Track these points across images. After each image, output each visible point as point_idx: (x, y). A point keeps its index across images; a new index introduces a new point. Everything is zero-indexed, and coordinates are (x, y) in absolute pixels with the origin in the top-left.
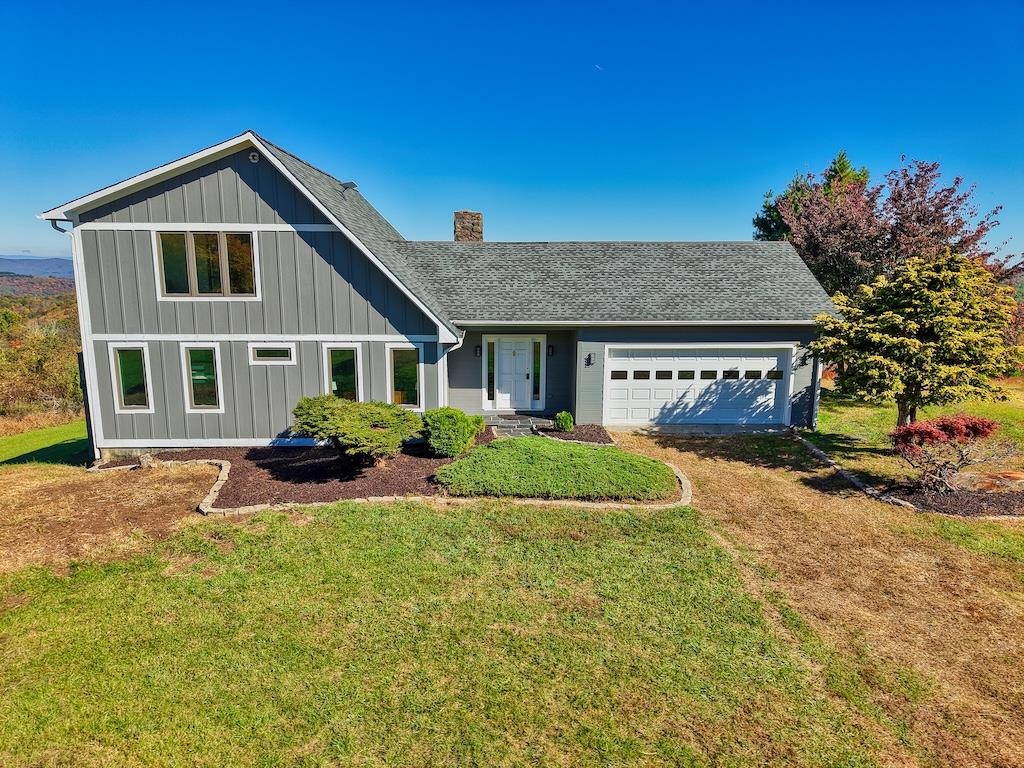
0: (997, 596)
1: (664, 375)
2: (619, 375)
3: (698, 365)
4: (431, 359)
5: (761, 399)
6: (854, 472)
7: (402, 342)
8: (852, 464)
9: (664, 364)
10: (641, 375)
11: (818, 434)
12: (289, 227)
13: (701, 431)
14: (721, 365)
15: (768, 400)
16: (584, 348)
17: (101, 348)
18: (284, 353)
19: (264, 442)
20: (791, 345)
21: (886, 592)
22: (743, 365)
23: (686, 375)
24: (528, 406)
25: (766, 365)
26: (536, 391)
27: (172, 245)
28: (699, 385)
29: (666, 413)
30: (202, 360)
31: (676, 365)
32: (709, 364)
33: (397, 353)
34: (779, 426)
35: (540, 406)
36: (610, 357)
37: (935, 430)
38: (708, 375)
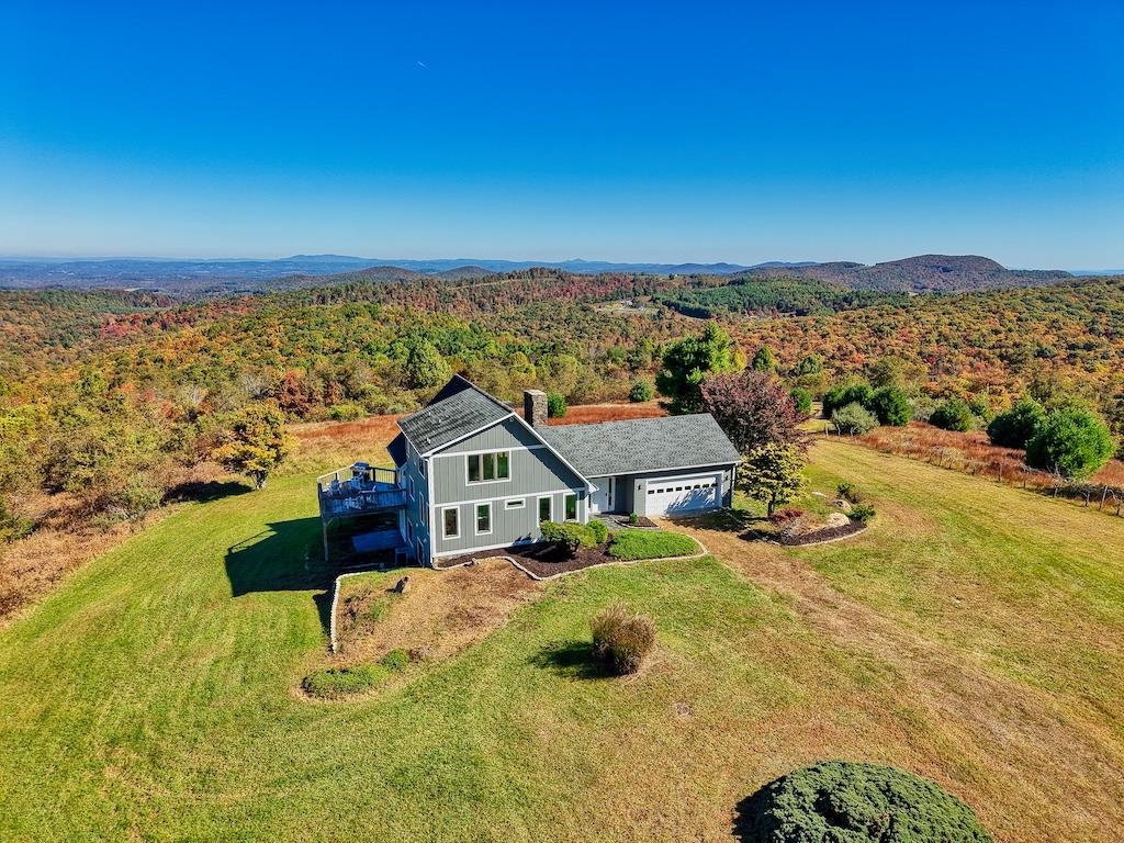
0: (807, 572)
1: (670, 490)
2: (651, 492)
3: (683, 484)
4: (582, 498)
5: (709, 497)
6: (756, 531)
7: (570, 492)
8: (754, 527)
9: (670, 485)
10: (660, 491)
11: (733, 511)
12: (525, 448)
13: (687, 515)
14: (692, 483)
15: (712, 497)
16: (638, 482)
17: (438, 510)
18: (520, 503)
19: (510, 545)
20: (722, 472)
21: (778, 575)
22: (701, 482)
23: (679, 489)
24: (607, 510)
25: (711, 481)
26: (610, 504)
27: (473, 461)
28: (684, 492)
29: (671, 507)
30: (483, 510)
31: (674, 485)
32: (687, 483)
33: (568, 497)
34: (717, 508)
35: (612, 508)
36: (648, 484)
37: (783, 515)
38: (688, 488)
